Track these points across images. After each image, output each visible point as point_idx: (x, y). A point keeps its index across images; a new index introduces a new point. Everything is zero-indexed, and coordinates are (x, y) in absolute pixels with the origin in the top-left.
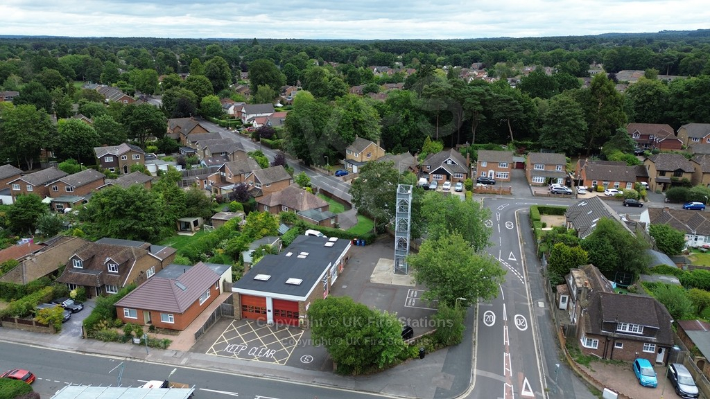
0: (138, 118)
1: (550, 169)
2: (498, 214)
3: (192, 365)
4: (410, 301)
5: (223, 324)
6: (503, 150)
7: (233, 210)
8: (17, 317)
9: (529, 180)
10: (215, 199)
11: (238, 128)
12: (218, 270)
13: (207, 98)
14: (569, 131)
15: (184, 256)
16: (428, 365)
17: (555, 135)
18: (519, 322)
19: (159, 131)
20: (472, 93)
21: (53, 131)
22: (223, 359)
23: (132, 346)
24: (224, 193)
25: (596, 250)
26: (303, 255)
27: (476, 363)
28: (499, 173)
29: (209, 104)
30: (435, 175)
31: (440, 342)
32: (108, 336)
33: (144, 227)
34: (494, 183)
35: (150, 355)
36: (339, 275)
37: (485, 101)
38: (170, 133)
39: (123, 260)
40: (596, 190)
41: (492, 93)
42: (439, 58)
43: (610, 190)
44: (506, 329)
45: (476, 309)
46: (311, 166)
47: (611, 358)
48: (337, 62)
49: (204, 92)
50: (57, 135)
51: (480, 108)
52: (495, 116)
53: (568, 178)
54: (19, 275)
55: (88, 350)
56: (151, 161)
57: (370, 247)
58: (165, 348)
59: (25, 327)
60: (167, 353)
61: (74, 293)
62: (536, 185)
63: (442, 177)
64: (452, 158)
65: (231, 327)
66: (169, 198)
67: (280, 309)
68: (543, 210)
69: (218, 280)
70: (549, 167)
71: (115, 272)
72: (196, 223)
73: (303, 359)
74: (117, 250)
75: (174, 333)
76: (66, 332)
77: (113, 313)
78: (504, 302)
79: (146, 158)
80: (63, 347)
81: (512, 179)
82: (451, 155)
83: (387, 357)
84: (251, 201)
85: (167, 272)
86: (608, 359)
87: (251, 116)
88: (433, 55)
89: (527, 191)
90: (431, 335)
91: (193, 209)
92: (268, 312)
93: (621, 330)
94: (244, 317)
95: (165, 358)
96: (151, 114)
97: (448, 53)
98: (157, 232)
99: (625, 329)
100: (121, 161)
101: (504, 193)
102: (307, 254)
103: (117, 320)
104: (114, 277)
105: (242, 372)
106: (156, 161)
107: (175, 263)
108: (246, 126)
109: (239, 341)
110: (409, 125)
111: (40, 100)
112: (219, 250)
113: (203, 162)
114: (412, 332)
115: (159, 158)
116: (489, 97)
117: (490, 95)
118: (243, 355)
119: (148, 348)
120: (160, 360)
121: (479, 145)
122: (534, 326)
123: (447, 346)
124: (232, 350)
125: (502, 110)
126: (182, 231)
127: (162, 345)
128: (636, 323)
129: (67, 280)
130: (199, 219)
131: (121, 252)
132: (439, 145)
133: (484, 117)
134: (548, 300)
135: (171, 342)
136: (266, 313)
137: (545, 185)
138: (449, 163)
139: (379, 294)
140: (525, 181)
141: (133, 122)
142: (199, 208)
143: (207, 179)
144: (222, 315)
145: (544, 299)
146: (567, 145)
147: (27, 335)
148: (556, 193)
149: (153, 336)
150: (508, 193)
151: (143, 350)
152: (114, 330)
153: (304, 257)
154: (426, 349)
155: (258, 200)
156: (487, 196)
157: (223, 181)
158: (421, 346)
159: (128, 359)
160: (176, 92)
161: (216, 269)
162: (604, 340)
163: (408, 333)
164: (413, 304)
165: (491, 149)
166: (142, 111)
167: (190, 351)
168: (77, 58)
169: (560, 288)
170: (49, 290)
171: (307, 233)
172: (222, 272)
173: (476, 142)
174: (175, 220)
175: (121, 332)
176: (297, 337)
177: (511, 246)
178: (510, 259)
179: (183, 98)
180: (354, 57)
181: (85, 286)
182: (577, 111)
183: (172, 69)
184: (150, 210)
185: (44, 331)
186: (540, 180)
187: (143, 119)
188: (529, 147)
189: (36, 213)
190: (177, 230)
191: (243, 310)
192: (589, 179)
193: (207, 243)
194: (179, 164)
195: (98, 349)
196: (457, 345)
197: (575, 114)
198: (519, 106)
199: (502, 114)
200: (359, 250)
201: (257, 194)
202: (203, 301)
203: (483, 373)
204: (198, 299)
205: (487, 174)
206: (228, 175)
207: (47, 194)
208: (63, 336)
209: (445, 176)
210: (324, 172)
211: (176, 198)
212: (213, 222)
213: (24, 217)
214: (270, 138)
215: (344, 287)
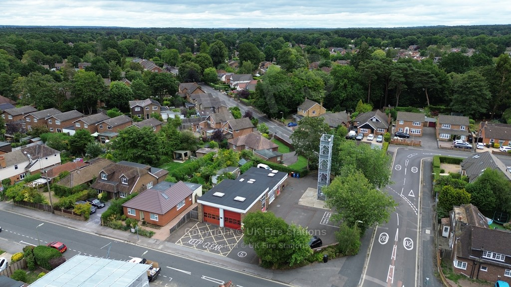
0: (158, 82)
1: (456, 129)
2: (407, 161)
3: (165, 250)
4: (325, 221)
5: (190, 224)
6: (420, 112)
7: (212, 147)
8: (63, 208)
9: (437, 137)
10: (201, 139)
11: (226, 91)
12: (193, 187)
13: (208, 69)
14: (476, 100)
15: (173, 176)
16: (329, 268)
17: (463, 102)
18: (407, 244)
19: (173, 91)
20: (397, 69)
21: (105, 89)
22: (186, 248)
23: (130, 234)
24: (208, 135)
25: (478, 193)
26: (251, 181)
27: (366, 270)
28: (413, 130)
29: (209, 74)
30: (362, 129)
31: (341, 252)
32: (116, 226)
33: (149, 154)
34: (408, 137)
35: (139, 241)
36: (276, 198)
37: (407, 74)
38: (180, 93)
39: (132, 176)
40: (493, 146)
41: (414, 68)
42: (383, 42)
43: (505, 147)
44: (395, 247)
45: (375, 230)
46: (272, 119)
47: (477, 278)
48: (305, 44)
49: (206, 65)
50: (107, 92)
51: (403, 79)
52: (415, 86)
53: (471, 136)
54: (69, 181)
55: (102, 233)
56: (164, 111)
57: (302, 179)
58: (150, 237)
59: (67, 215)
60: (151, 241)
61: (100, 195)
62: (442, 140)
63: (367, 131)
64: (377, 117)
65: (195, 227)
66: (169, 136)
67: (229, 217)
68: (443, 160)
69: (192, 194)
70: (454, 126)
71: (126, 183)
72: (186, 155)
73: (240, 254)
74: (129, 169)
75: (157, 228)
76: (92, 220)
77: (121, 211)
78: (398, 227)
79: (161, 109)
80: (88, 230)
81: (424, 134)
82: (376, 114)
83: (296, 258)
84: (224, 142)
85: (159, 186)
86: (475, 279)
87: (236, 82)
88: (378, 40)
89: (434, 144)
90: (335, 246)
91: (185, 145)
92: (220, 219)
93: (486, 257)
94: (204, 221)
95: (149, 244)
96: (168, 80)
97: (391, 38)
98: (158, 159)
99: (490, 256)
100: (145, 110)
101: (415, 145)
102: (254, 180)
103: (123, 216)
104: (125, 187)
105: (196, 258)
106: (168, 112)
107: (166, 181)
108: (232, 89)
109: (198, 237)
110: (346, 91)
111: (101, 69)
112: (198, 173)
113: (198, 113)
114: (321, 243)
115: (170, 110)
116: (411, 72)
117: (412, 70)
118: (200, 247)
119: (139, 236)
120: (145, 245)
121: (401, 108)
122: (419, 248)
123: (346, 255)
124: (193, 243)
125: (421, 82)
126: (176, 159)
127: (148, 235)
128: (499, 252)
129: (96, 187)
130: (189, 152)
131: (132, 170)
132: (369, 107)
133: (406, 87)
134: (434, 229)
135: (155, 233)
136: (219, 219)
137: (450, 140)
138: (374, 120)
139: (303, 214)
140: (434, 136)
141: (155, 85)
142: (189, 144)
143: (198, 125)
144: (190, 218)
145: (431, 228)
146: (473, 110)
147: (68, 221)
148: (459, 147)
149: (144, 228)
150: (418, 145)
151: (136, 237)
152: (120, 222)
153: (252, 182)
154: (330, 256)
155: (229, 141)
156: (401, 147)
157: (209, 127)
158: (326, 254)
159: (126, 242)
160: (187, 65)
161: (192, 186)
162: (472, 264)
163: (317, 244)
164: (327, 223)
165: (410, 111)
166: (161, 77)
167: (166, 240)
168: (130, 41)
169: (444, 220)
170: (85, 192)
171: (259, 166)
172: (195, 189)
173: (399, 106)
174: (172, 152)
175: (124, 223)
176: (239, 238)
177: (413, 185)
178: (409, 195)
179: (192, 69)
180: (318, 41)
181: (107, 192)
182: (482, 83)
183: (190, 49)
184: (154, 144)
185: (78, 219)
186: (446, 136)
187: (161, 82)
188: (442, 111)
189: (86, 142)
190: (173, 158)
191: (205, 216)
192: (488, 137)
193: (190, 168)
194: (182, 114)
195: (109, 233)
196: (354, 255)
197: (481, 86)
198: (435, 79)
199: (420, 85)
200: (294, 181)
201: (229, 136)
202: (179, 208)
203: (370, 279)
204: (176, 206)
205: (404, 130)
206: (212, 123)
207: (96, 130)
208: (89, 223)
209: (370, 130)
210: (280, 123)
211: (173, 137)
212: (197, 154)
213: (79, 144)
214: (246, 98)
215: (279, 206)
